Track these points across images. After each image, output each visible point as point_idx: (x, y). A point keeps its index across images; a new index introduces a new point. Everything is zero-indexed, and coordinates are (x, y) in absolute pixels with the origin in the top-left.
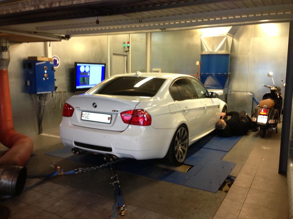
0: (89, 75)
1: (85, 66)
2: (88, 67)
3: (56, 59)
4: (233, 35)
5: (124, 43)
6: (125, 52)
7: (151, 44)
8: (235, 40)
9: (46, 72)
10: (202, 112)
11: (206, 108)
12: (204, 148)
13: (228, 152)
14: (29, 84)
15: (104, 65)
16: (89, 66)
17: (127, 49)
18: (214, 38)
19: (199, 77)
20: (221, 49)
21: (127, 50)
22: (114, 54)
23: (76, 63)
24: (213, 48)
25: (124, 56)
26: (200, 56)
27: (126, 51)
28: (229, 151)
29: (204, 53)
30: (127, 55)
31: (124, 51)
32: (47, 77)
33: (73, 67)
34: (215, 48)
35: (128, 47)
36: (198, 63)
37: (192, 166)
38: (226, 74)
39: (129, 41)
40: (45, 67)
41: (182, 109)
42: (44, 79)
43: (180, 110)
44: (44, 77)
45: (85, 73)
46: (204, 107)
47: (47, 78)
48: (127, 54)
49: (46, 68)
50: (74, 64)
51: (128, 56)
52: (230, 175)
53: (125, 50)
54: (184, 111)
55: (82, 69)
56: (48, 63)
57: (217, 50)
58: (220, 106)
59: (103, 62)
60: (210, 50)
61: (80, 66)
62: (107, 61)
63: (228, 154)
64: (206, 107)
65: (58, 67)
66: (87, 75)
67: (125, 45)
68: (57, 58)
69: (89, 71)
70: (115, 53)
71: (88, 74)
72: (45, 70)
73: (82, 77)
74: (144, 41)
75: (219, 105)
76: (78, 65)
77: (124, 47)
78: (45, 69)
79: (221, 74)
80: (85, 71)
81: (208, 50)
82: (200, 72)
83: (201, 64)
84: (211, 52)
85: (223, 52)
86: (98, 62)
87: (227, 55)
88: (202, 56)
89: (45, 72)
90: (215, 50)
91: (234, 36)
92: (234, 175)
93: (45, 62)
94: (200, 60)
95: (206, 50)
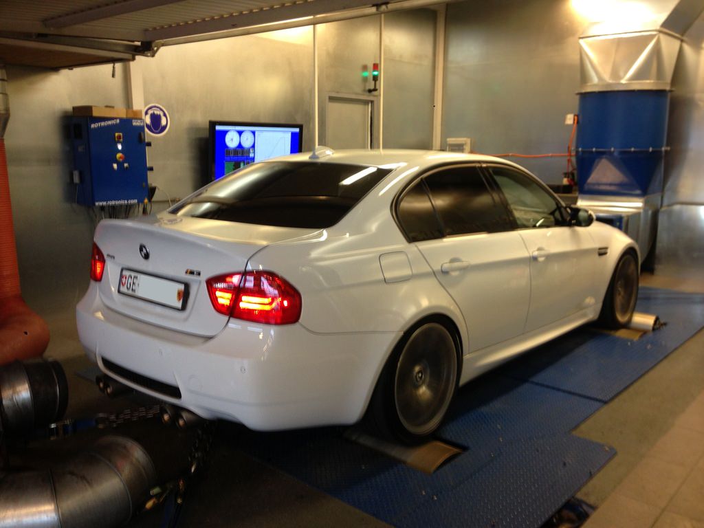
0: (252, 155)
1: (240, 133)
2: (251, 135)
3: (157, 112)
4: (683, 33)
5: (365, 68)
6: (368, 93)
7: (445, 69)
8: (688, 50)
9: (120, 147)
10: (526, 271)
11: (541, 259)
12: (532, 383)
13: (605, 403)
14: (76, 180)
15: (297, 130)
16: (254, 133)
17: (373, 82)
18: (619, 42)
19: (574, 159)
20: (639, 75)
21: (372, 87)
22: (332, 99)
23: (213, 124)
24: (615, 74)
25: (366, 102)
26: (578, 97)
27: (370, 91)
28: (612, 399)
29: (589, 89)
30: (372, 102)
31: (364, 91)
32: (125, 161)
33: (206, 134)
34: (621, 74)
35: (375, 78)
36: (570, 119)
37: (464, 448)
38: (652, 151)
39: (378, 62)
40: (117, 134)
41: (437, 267)
42: (115, 166)
43: (427, 269)
44: (116, 161)
45: (240, 150)
46: (535, 259)
47: (126, 165)
48: (371, 98)
49: (119, 137)
50: (207, 125)
51: (375, 103)
52: (579, 496)
53: (367, 88)
54: (445, 273)
55: (232, 140)
56: (126, 124)
57: (626, 79)
58: (609, 251)
59: (299, 122)
60: (607, 78)
61: (225, 132)
62: (310, 117)
63: (605, 411)
64: (541, 256)
65: (165, 135)
66: (245, 155)
67: (366, 74)
68: (161, 110)
69: (253, 146)
70: (334, 95)
71: (249, 152)
72: (119, 142)
73: (230, 161)
74: (427, 62)
75: (606, 248)
76: (218, 128)
77: (365, 79)
78: (116, 139)
79: (637, 150)
80: (240, 146)
81: (600, 78)
82: (577, 147)
83: (578, 121)
84: (609, 85)
85: (648, 84)
86: (282, 122)
87: (659, 94)
88: (585, 97)
89: (118, 149)
90: (621, 78)
91: (684, 38)
92: (591, 500)
93: (118, 121)
94: (577, 112)
95: (595, 80)
